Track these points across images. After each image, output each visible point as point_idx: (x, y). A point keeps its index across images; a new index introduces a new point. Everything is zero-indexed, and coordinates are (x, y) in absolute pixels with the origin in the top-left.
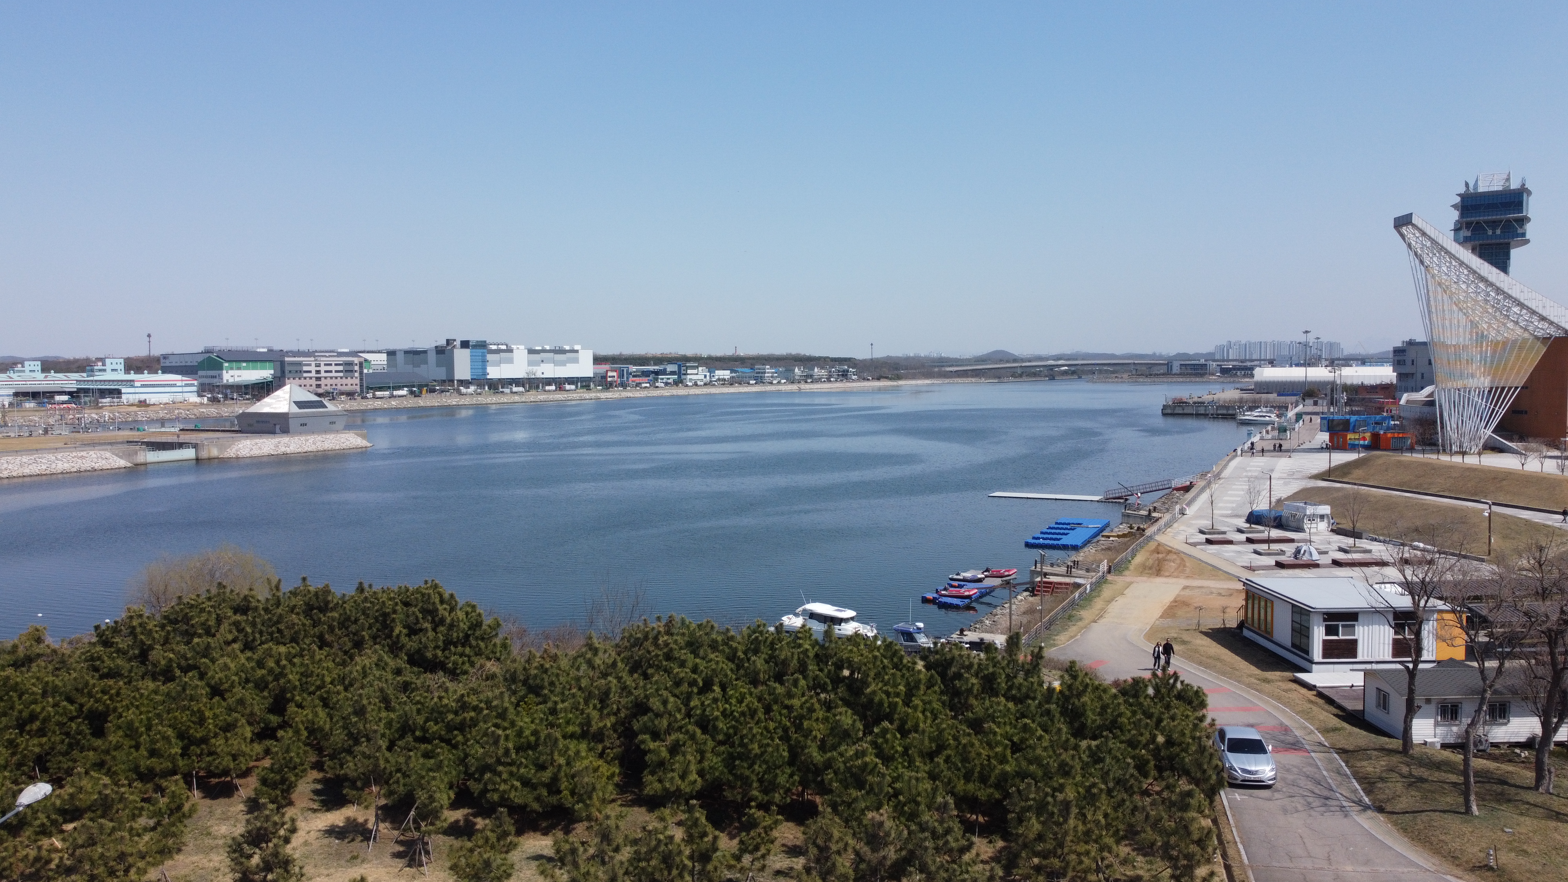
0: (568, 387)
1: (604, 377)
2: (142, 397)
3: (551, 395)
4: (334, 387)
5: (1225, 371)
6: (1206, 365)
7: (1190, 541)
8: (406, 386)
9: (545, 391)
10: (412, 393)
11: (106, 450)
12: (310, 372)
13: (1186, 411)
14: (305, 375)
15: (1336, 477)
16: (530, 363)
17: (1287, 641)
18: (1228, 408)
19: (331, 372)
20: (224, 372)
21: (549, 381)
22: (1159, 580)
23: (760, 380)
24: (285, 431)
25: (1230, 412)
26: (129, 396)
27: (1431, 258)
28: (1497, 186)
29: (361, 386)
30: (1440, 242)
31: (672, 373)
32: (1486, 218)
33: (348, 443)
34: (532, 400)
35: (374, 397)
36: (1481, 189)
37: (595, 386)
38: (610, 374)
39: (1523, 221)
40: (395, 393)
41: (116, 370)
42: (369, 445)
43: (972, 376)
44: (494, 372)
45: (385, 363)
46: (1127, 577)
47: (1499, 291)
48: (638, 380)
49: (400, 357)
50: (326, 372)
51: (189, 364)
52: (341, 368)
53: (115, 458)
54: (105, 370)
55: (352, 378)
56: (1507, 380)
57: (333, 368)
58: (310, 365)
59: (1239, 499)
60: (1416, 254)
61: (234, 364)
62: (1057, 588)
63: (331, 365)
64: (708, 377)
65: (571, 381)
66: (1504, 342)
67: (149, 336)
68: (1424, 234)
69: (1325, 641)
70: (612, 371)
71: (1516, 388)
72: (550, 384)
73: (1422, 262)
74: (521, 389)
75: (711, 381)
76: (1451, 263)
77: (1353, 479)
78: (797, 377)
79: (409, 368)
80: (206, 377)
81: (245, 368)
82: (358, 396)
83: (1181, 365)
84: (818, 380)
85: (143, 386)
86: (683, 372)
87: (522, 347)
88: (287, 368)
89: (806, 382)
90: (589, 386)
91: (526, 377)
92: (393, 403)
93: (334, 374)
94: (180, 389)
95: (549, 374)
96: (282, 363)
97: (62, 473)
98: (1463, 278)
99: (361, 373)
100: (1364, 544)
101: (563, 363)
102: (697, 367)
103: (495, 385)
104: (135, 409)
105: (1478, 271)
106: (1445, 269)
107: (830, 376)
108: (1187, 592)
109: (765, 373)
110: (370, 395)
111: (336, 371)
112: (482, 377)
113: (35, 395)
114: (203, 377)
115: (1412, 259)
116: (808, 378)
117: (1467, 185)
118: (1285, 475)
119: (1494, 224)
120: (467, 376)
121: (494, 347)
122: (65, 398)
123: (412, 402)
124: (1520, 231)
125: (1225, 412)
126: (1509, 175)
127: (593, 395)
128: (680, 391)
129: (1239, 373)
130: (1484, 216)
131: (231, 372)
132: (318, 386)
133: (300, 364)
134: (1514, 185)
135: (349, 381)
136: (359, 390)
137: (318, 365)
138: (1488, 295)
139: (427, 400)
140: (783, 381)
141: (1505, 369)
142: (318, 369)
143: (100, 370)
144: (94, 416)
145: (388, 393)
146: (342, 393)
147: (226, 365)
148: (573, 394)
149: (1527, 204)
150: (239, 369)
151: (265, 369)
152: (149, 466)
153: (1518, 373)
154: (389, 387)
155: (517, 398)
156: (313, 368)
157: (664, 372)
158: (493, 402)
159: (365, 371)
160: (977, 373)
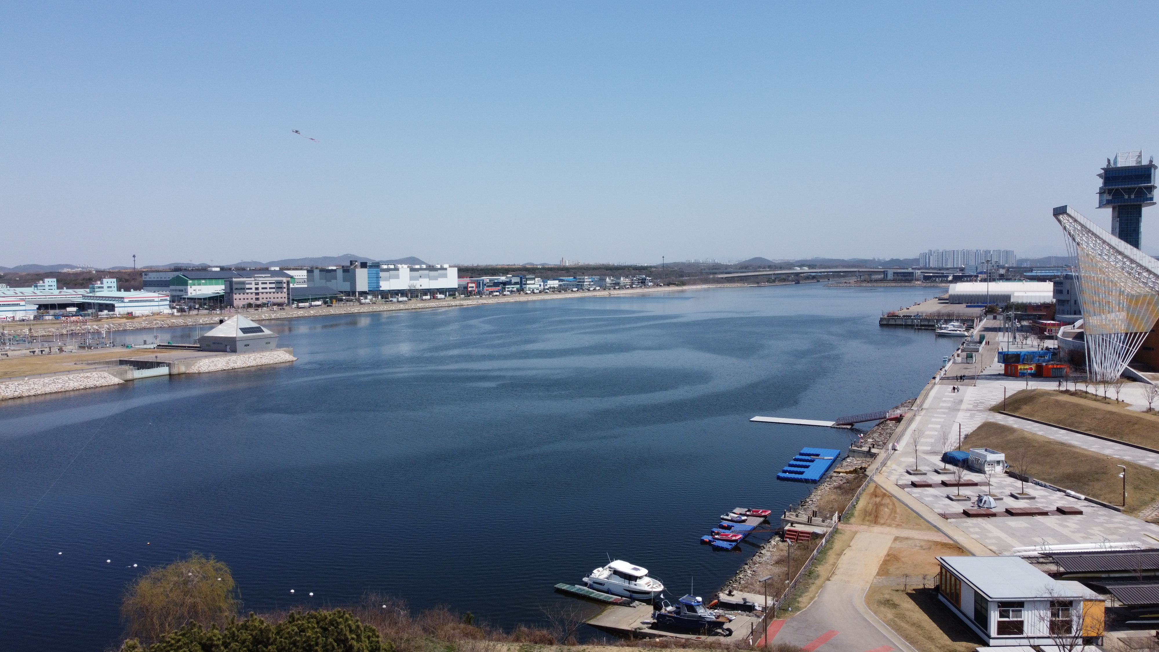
0: (439, 296)
1: (466, 288)
2: (130, 310)
3: (426, 304)
4: (268, 300)
5: (926, 278)
6: (913, 273)
7: (900, 482)
8: (322, 298)
9: (422, 300)
10: (325, 303)
11: (105, 371)
12: (251, 289)
13: (897, 323)
14: (248, 291)
15: (1009, 411)
16: (412, 278)
17: (971, 614)
18: (929, 320)
19: (266, 288)
20: (189, 287)
21: (425, 292)
22: (877, 529)
23: (580, 287)
24: (234, 351)
25: (931, 323)
26: (120, 309)
27: (1081, 237)
28: (1131, 162)
29: (288, 299)
30: (1088, 227)
31: (516, 283)
32: (1123, 186)
33: (279, 358)
34: (413, 307)
35: (298, 307)
36: (1120, 165)
37: (459, 294)
38: (470, 285)
39: (1151, 189)
40: (313, 303)
41: (111, 287)
42: (295, 359)
43: (738, 281)
44: (385, 286)
45: (306, 277)
46: (852, 527)
47: (1132, 261)
48: (491, 289)
49: (317, 273)
50: (263, 288)
51: (163, 279)
52: (273, 286)
53: (111, 377)
54: (102, 287)
55: (282, 293)
56: (1139, 327)
57: (268, 286)
58: (251, 284)
59: (936, 433)
60: (1070, 234)
61: (196, 281)
62: (800, 536)
63: (266, 283)
64: (542, 286)
65: (442, 291)
66: (1137, 296)
67: (134, 256)
68: (1076, 221)
69: (999, 622)
70: (471, 283)
71: (1146, 333)
72: (426, 294)
73: (1074, 239)
74: (405, 299)
75: (544, 289)
76: (1096, 241)
77: (1022, 414)
78: (608, 285)
79: (323, 283)
80: (176, 290)
81: (205, 284)
82: (286, 306)
83: (894, 273)
84: (623, 287)
85: (130, 301)
86: (524, 282)
87: (405, 266)
88: (235, 286)
89: (615, 289)
90: (455, 295)
91: (408, 288)
92: (312, 312)
93: (268, 290)
94: (157, 304)
95: (425, 287)
96: (231, 283)
97: (73, 390)
98: (1105, 252)
99: (288, 289)
100: (1031, 489)
101: (436, 278)
102: (534, 279)
103: (386, 295)
104: (124, 320)
105: (1117, 247)
106: (1091, 245)
107: (633, 283)
108: (898, 545)
109: (584, 282)
110: (294, 306)
111: (270, 288)
112: (377, 289)
113: (53, 306)
114: (173, 290)
115: (1067, 239)
116: (616, 285)
117: (1109, 161)
118: (971, 407)
119: (1129, 191)
120: (366, 289)
121: (385, 267)
122: (74, 309)
123: (326, 311)
124: (1149, 196)
125: (926, 323)
126: (1141, 153)
127: (458, 303)
128: (522, 298)
129: (937, 280)
130: (1122, 185)
131: (194, 287)
132: (257, 299)
133: (243, 283)
134: (1145, 162)
135: (280, 295)
136: (286, 302)
137: (257, 284)
138: (1124, 263)
139: (337, 309)
140: (598, 288)
141: (1137, 319)
142: (257, 286)
143: (99, 287)
144: (95, 327)
145: (308, 304)
146: (274, 304)
147: (190, 282)
148: (444, 302)
149: (1155, 175)
150: (199, 284)
151: (218, 284)
152: (135, 382)
153: (1147, 322)
154: (309, 299)
155: (402, 306)
156: (253, 286)
157: (509, 283)
158: (385, 309)
159: (291, 286)
160: (741, 279)
